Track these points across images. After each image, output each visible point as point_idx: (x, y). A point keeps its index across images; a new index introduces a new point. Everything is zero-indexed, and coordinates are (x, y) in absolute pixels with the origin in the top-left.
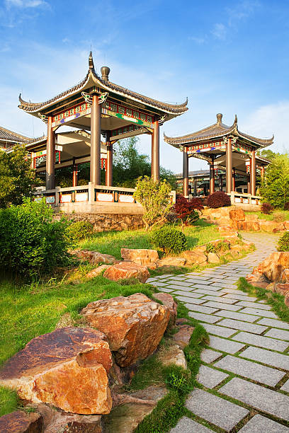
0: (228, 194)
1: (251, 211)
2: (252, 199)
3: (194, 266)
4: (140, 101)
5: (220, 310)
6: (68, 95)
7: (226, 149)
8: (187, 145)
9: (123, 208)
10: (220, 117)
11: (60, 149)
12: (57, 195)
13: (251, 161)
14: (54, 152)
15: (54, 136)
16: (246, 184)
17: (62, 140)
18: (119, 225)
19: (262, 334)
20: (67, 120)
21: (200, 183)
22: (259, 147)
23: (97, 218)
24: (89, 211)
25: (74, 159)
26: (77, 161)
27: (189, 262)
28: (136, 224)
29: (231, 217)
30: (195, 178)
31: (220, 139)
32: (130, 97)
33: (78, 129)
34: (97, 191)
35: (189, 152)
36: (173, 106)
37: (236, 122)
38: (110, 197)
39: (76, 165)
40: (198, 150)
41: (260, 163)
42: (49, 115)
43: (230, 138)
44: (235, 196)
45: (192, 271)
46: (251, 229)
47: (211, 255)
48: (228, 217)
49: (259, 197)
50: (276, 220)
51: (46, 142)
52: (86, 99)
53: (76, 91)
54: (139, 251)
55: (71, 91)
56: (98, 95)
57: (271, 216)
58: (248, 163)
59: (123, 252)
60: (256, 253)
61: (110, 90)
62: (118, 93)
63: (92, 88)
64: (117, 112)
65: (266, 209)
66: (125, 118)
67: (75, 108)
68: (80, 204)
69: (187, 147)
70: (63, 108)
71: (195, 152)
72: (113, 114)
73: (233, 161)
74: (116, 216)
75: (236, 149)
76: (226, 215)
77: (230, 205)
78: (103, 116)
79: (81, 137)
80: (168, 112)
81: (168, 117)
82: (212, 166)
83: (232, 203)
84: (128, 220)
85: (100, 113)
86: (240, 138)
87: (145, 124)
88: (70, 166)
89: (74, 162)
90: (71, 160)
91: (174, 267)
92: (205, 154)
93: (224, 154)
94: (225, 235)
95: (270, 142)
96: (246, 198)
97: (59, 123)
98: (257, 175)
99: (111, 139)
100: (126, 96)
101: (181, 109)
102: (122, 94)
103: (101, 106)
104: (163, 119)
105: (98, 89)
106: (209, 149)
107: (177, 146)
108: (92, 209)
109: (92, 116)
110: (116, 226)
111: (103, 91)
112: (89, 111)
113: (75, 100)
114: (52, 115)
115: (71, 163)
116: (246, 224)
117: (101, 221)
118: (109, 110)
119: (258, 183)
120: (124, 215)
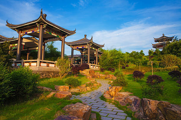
0: (89, 64)
1: (96, 71)
2: (97, 66)
3: (82, 92)
4: (59, 29)
5: (99, 107)
6: (30, 23)
7: (88, 48)
8: (74, 45)
9: (50, 69)
10: (85, 36)
11: (24, 44)
12: (22, 63)
13: (96, 52)
14: (21, 45)
15: (22, 38)
16: (94, 60)
17: (25, 40)
18: (49, 76)
19: (116, 114)
20: (28, 33)
21: (76, 60)
22: (99, 47)
23: (41, 73)
24: (37, 70)
25: (28, 48)
26: (29, 49)
27: (81, 90)
28: (55, 75)
29: (90, 73)
30: (75, 57)
31: (86, 44)
32: (55, 27)
33: (32, 37)
34: (41, 62)
35: (74, 48)
36: (71, 31)
37: (92, 38)
38: (45, 65)
39: (29, 50)
40: (77, 48)
41: (99, 53)
42: (20, 30)
43: (90, 44)
44: (91, 65)
45: (82, 94)
46: (97, 77)
47: (88, 87)
48: (88, 73)
49: (99, 66)
50: (106, 74)
51: (18, 40)
52: (38, 26)
53: (34, 22)
54: (62, 86)
55: (32, 22)
56: (42, 25)
57: (104, 73)
58: (95, 53)
59: (56, 87)
60: (102, 87)
61: (48, 23)
62: (51, 25)
63: (41, 22)
64: (50, 32)
65: (102, 70)
66: (52, 34)
67: (32, 28)
68: (33, 67)
69: (73, 46)
70: (27, 28)
71: (76, 48)
72: (48, 32)
73: (90, 52)
74: (48, 72)
75: (91, 48)
76: (88, 72)
77: (89, 68)
78: (44, 33)
79: (32, 40)
80: (69, 33)
81: (69, 35)
82: (82, 54)
83: (90, 68)
84: (52, 74)
85: (43, 32)
86: (93, 44)
87: (60, 37)
88: (26, 51)
89: (28, 49)
90: (26, 48)
91: (76, 92)
92: (80, 49)
93: (87, 49)
94: (91, 80)
95: (103, 46)
96: (95, 66)
97: (24, 34)
98: (98, 57)
99: (45, 41)
100: (54, 26)
101: (73, 33)
102: (52, 25)
103: (43, 29)
104: (66, 36)
105: (43, 23)
106: (81, 47)
107: (69, 46)
108: (38, 69)
109: (40, 32)
110: (48, 76)
111: (45, 23)
112: (38, 30)
113: (33, 26)
114: (21, 30)
115: (27, 49)
116: (95, 75)
117: (42, 74)
118: (47, 31)
119: (98, 61)
120: (51, 72)
